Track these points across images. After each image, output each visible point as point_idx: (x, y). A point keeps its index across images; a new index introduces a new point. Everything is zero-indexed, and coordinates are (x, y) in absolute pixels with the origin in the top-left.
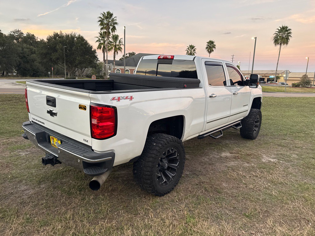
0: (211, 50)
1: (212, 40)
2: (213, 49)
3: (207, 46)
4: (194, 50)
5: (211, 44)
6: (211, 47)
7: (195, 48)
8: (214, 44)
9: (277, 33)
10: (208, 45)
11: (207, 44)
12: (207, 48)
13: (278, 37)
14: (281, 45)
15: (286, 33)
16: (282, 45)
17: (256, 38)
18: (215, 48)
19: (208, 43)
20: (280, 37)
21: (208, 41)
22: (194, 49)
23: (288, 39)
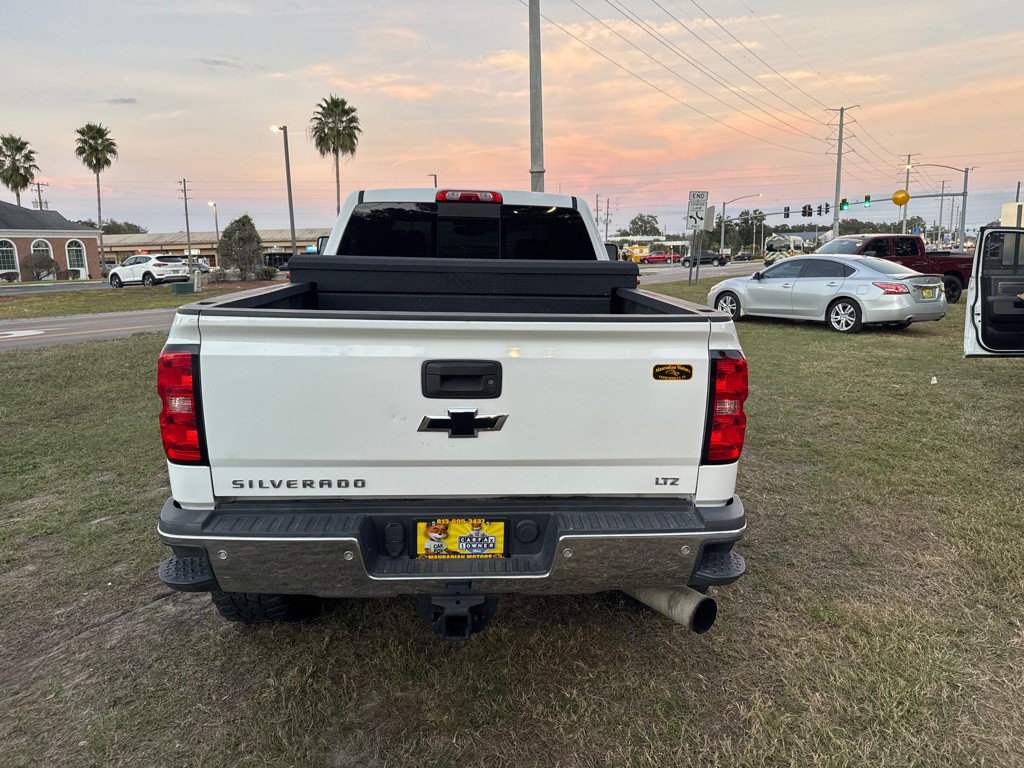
0: (98, 160)
1: (96, 123)
2: (109, 156)
3: (80, 145)
4: (28, 158)
5: (93, 138)
6: (97, 149)
7: (29, 147)
8: (108, 137)
9: (319, 116)
10: (85, 142)
11: (79, 136)
12: (80, 151)
13: (326, 130)
14: (337, 155)
15: (344, 119)
16: (340, 153)
17: (284, 129)
18: (113, 152)
19: (82, 132)
20: (330, 129)
21: (82, 125)
22: (24, 152)
23: (352, 136)
